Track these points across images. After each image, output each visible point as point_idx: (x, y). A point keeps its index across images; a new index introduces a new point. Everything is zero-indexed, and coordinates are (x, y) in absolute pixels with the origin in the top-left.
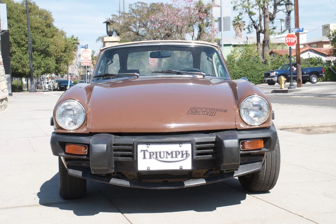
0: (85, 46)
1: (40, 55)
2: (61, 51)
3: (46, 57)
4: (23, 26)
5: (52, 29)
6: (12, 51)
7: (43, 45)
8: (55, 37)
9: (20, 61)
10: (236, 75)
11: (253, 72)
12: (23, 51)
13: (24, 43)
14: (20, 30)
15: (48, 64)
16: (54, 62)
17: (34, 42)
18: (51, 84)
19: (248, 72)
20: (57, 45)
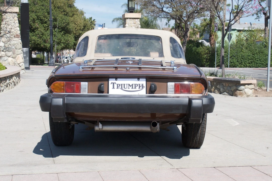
0: (102, 25)
1: (61, 32)
2: (80, 29)
3: (66, 33)
4: (46, 4)
5: (72, 9)
6: (35, 27)
7: (64, 23)
8: (75, 16)
9: (42, 37)
10: (244, 58)
11: (261, 56)
12: (45, 28)
13: (46, 20)
14: (43, 8)
15: (67, 40)
16: (73, 39)
17: (55, 20)
18: (69, 59)
19: (256, 56)
20: (76, 23)
